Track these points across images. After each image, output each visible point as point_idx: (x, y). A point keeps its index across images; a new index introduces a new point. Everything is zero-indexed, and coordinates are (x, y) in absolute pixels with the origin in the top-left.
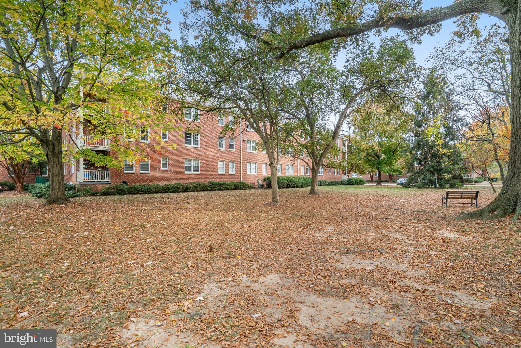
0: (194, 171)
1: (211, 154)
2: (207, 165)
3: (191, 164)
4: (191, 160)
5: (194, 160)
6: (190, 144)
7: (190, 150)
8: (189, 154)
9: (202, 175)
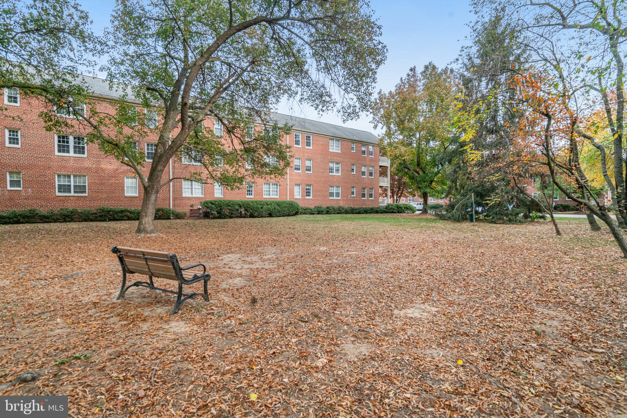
0: (75, 192)
1: (109, 167)
2: (102, 184)
3: (70, 181)
4: (69, 176)
5: (75, 176)
6: (68, 152)
7: (67, 161)
8: (64, 167)
9: (90, 199)
